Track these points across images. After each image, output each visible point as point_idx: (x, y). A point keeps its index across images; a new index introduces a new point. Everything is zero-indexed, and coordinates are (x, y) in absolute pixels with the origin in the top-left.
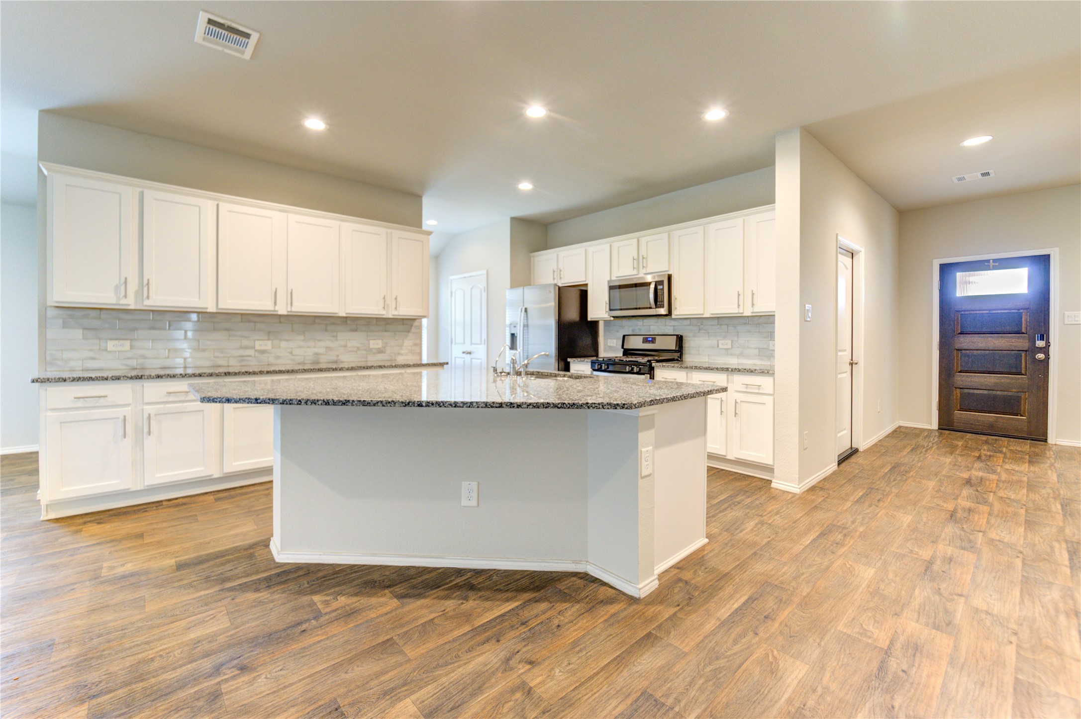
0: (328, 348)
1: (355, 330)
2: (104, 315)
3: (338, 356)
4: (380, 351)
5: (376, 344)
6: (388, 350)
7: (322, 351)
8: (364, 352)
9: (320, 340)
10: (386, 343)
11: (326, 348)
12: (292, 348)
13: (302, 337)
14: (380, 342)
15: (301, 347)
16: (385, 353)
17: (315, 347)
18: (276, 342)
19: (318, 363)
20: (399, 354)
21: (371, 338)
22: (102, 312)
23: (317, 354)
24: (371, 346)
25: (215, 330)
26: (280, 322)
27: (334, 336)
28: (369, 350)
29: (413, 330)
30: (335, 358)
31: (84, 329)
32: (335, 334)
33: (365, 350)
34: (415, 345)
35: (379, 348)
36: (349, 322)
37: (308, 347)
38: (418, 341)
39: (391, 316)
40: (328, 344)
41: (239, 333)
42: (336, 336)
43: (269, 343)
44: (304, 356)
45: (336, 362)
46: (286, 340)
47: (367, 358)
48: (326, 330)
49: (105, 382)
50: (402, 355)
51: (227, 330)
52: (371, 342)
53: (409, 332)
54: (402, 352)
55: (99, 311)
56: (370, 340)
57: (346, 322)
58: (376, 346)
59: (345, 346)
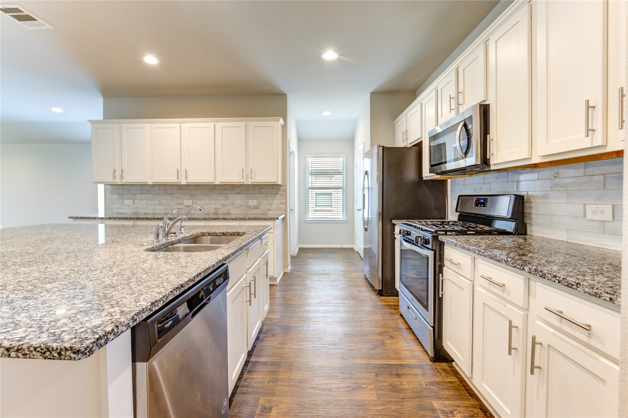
0: (223, 205)
1: (239, 193)
2: (125, 187)
3: (229, 210)
4: (256, 208)
5: (253, 202)
6: (262, 207)
7: (219, 206)
8: (245, 208)
9: (218, 200)
10: (260, 202)
11: (222, 204)
12: (203, 205)
13: (208, 198)
14: (255, 201)
15: (208, 204)
16: (259, 209)
17: (215, 204)
18: (194, 201)
19: (216, 214)
20: (269, 210)
21: (250, 199)
22: (124, 186)
23: (216, 209)
24: (250, 204)
25: (166, 194)
26: (197, 189)
27: (226, 197)
28: (249, 207)
29: (280, 192)
30: (227, 211)
31: (118, 194)
32: (227, 196)
33: (245, 206)
34: (282, 203)
35: (255, 206)
36: (235, 188)
37: (212, 204)
38: (284, 201)
39: (250, 183)
40: (223, 202)
41: (176, 196)
42: (228, 197)
43: (191, 201)
44: (209, 209)
45: (227, 214)
46: (200, 200)
47: (247, 212)
48: (222, 194)
49: (91, 219)
50: (271, 210)
51: (171, 194)
52: (250, 201)
53: (277, 194)
54: (272, 208)
55: (122, 186)
56: (249, 200)
57: (233, 188)
58: (253, 204)
59: (233, 204)
